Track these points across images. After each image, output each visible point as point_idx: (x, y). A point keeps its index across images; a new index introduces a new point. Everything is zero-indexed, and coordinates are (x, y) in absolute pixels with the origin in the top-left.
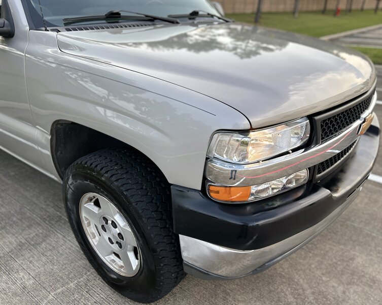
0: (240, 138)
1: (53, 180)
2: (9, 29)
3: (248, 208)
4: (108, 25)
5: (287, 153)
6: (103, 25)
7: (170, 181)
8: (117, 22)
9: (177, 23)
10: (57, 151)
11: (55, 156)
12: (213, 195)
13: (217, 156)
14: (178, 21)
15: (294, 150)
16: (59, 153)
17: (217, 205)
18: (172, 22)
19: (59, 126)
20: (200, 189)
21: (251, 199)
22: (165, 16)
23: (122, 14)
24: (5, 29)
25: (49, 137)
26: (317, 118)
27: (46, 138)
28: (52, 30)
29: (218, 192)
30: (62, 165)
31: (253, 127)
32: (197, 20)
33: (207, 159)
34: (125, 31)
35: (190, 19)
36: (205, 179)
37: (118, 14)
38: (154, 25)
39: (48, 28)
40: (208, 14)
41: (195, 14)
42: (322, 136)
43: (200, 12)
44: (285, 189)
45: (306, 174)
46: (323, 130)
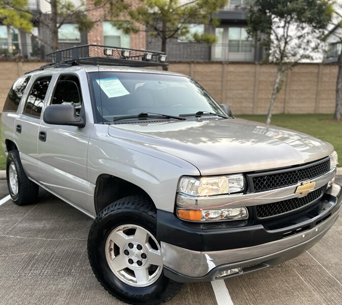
2: (83, 122)
3: (201, 227)
4: (139, 121)
5: (227, 194)
6: (136, 121)
7: (157, 207)
8: (146, 119)
9: (185, 120)
10: (98, 197)
11: (96, 199)
12: (180, 215)
13: (183, 191)
14: (185, 118)
15: (231, 194)
17: (181, 222)
18: (181, 119)
19: (102, 179)
20: (173, 212)
21: (203, 220)
22: (177, 116)
23: (149, 114)
24: (81, 122)
25: (95, 186)
26: (249, 175)
27: (93, 187)
28: (106, 124)
29: (182, 214)
30: (100, 205)
31: (202, 175)
32: (203, 117)
33: (177, 193)
34: (149, 125)
35: (196, 117)
36: (176, 206)
37: (146, 114)
38: (168, 121)
39: (104, 123)
40: (211, 113)
41: (200, 114)
42: (255, 187)
43: (204, 113)
44: (229, 219)
45: (245, 212)
46: (257, 184)
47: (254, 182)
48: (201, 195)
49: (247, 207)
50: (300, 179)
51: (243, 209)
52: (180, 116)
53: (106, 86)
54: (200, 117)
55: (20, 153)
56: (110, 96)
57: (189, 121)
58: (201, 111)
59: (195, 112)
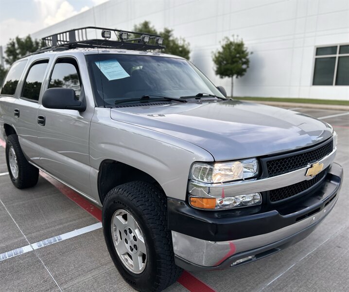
0: (208, 167)
1: (96, 204)
2: (83, 106)
3: (216, 215)
4: (141, 104)
5: (242, 180)
6: (137, 104)
7: (167, 195)
8: (147, 102)
9: (186, 102)
11: (99, 185)
12: (192, 203)
13: (195, 178)
14: (187, 100)
15: (246, 179)
16: (102, 183)
17: (195, 210)
18: (182, 102)
19: (105, 164)
20: (184, 200)
21: (217, 208)
22: (178, 97)
23: (150, 97)
24: (80, 107)
25: (98, 171)
26: (263, 160)
27: (96, 172)
28: (108, 107)
29: (195, 202)
30: (103, 191)
31: (216, 160)
32: (202, 99)
33: (189, 180)
34: (151, 107)
35: (196, 99)
36: (188, 193)
37: (148, 97)
38: (169, 103)
39: (106, 106)
40: (210, 95)
41: (200, 96)
42: (269, 172)
43: (204, 95)
44: (243, 205)
45: (259, 197)
46: (270, 168)
47: (268, 166)
48: (215, 182)
49: (260, 192)
50: (309, 161)
51: (257, 194)
52: (181, 98)
53: (106, 69)
54: (199, 99)
55: (19, 137)
56: (110, 79)
57: (190, 103)
58: (201, 93)
59: (195, 94)
